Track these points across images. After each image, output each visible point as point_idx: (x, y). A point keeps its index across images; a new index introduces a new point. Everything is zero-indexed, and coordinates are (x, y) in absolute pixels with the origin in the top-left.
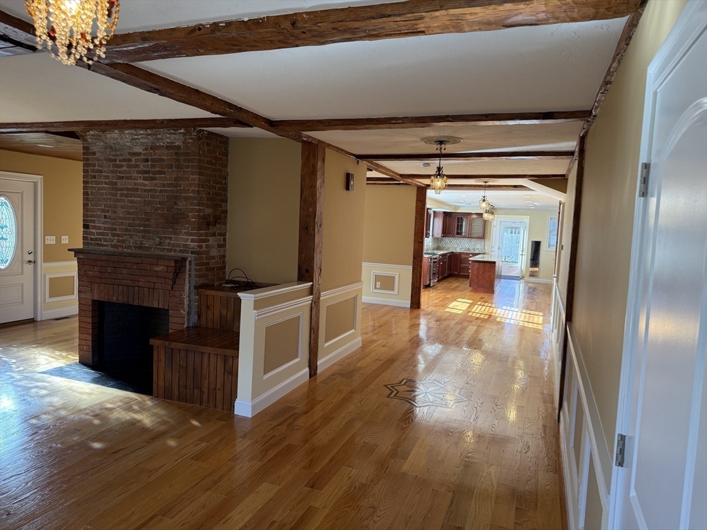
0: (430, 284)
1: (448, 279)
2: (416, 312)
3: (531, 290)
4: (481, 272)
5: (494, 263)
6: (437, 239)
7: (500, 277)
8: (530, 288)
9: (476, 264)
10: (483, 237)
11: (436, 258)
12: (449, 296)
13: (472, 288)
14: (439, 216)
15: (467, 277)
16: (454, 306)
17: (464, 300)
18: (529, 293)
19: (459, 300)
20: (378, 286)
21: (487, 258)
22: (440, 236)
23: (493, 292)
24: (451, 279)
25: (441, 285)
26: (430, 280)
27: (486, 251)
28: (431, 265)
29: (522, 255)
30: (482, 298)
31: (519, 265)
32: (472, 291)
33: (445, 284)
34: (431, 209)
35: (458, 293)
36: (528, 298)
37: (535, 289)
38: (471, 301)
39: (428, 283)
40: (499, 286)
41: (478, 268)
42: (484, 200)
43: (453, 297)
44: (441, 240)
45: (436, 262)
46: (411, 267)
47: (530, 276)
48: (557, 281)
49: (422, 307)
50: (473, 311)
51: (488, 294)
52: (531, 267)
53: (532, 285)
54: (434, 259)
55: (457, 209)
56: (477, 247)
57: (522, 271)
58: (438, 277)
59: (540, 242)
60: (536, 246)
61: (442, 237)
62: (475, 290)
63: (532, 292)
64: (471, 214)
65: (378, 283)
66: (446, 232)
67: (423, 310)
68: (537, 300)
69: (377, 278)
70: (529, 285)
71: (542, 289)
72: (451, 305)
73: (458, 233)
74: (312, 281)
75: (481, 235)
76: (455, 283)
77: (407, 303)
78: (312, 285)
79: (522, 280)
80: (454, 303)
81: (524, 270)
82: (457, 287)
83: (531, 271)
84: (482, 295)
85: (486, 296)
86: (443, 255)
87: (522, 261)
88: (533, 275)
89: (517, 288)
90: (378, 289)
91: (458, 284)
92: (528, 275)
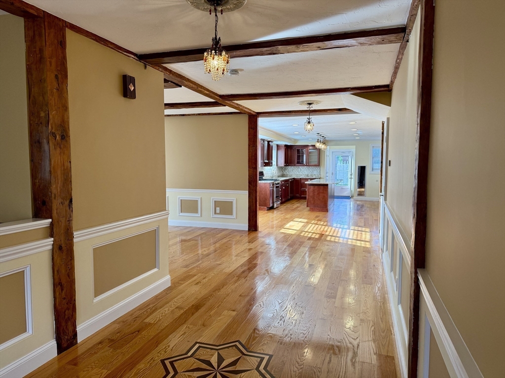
0: (273, 206)
1: (291, 201)
2: (253, 235)
3: (359, 207)
4: (316, 194)
5: (327, 185)
6: (281, 168)
7: (334, 197)
8: (358, 205)
9: (312, 187)
10: (318, 165)
11: (278, 184)
12: (288, 216)
13: (309, 208)
14: (281, 149)
15: (305, 198)
16: (290, 226)
17: (300, 220)
18: (358, 210)
19: (296, 219)
20: (218, 211)
21: (322, 182)
22: (283, 165)
23: (327, 211)
24: (294, 201)
25: (284, 207)
26: (273, 203)
27: (322, 177)
28: (273, 190)
29: (351, 178)
30: (317, 217)
31: (349, 186)
32: (310, 210)
33: (288, 205)
34: (272, 142)
35: (296, 213)
36: (357, 214)
37: (362, 206)
38: (305, 221)
39: (271, 205)
40: (333, 205)
41: (314, 190)
42: (309, 122)
43: (291, 217)
44: (285, 169)
45: (278, 187)
46: (247, 192)
47: (358, 195)
48: (385, 199)
49: (260, 229)
50: (306, 230)
51: (323, 213)
52: (359, 188)
53: (360, 203)
54: (276, 184)
55: (296, 142)
56: (314, 173)
57: (351, 191)
58: (281, 200)
59: (365, 167)
60: (362, 170)
61: (285, 166)
62: (312, 210)
63: (360, 208)
64: (308, 145)
65: (218, 209)
66: (288, 162)
67: (261, 232)
68: (365, 216)
69: (217, 204)
70: (358, 203)
71: (369, 206)
72: (287, 226)
73: (298, 163)
74: (51, 218)
75: (316, 163)
76: (296, 204)
77: (245, 226)
78: (52, 224)
79: (352, 199)
80: (291, 223)
81: (353, 191)
82: (298, 207)
83: (359, 191)
84: (317, 214)
85: (321, 214)
86: (286, 181)
87: (351, 184)
88: (360, 194)
89: (348, 206)
90: (218, 214)
91: (298, 205)
92: (357, 195)
